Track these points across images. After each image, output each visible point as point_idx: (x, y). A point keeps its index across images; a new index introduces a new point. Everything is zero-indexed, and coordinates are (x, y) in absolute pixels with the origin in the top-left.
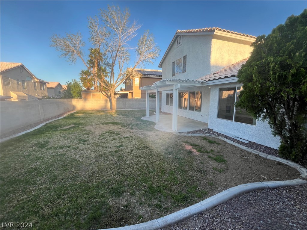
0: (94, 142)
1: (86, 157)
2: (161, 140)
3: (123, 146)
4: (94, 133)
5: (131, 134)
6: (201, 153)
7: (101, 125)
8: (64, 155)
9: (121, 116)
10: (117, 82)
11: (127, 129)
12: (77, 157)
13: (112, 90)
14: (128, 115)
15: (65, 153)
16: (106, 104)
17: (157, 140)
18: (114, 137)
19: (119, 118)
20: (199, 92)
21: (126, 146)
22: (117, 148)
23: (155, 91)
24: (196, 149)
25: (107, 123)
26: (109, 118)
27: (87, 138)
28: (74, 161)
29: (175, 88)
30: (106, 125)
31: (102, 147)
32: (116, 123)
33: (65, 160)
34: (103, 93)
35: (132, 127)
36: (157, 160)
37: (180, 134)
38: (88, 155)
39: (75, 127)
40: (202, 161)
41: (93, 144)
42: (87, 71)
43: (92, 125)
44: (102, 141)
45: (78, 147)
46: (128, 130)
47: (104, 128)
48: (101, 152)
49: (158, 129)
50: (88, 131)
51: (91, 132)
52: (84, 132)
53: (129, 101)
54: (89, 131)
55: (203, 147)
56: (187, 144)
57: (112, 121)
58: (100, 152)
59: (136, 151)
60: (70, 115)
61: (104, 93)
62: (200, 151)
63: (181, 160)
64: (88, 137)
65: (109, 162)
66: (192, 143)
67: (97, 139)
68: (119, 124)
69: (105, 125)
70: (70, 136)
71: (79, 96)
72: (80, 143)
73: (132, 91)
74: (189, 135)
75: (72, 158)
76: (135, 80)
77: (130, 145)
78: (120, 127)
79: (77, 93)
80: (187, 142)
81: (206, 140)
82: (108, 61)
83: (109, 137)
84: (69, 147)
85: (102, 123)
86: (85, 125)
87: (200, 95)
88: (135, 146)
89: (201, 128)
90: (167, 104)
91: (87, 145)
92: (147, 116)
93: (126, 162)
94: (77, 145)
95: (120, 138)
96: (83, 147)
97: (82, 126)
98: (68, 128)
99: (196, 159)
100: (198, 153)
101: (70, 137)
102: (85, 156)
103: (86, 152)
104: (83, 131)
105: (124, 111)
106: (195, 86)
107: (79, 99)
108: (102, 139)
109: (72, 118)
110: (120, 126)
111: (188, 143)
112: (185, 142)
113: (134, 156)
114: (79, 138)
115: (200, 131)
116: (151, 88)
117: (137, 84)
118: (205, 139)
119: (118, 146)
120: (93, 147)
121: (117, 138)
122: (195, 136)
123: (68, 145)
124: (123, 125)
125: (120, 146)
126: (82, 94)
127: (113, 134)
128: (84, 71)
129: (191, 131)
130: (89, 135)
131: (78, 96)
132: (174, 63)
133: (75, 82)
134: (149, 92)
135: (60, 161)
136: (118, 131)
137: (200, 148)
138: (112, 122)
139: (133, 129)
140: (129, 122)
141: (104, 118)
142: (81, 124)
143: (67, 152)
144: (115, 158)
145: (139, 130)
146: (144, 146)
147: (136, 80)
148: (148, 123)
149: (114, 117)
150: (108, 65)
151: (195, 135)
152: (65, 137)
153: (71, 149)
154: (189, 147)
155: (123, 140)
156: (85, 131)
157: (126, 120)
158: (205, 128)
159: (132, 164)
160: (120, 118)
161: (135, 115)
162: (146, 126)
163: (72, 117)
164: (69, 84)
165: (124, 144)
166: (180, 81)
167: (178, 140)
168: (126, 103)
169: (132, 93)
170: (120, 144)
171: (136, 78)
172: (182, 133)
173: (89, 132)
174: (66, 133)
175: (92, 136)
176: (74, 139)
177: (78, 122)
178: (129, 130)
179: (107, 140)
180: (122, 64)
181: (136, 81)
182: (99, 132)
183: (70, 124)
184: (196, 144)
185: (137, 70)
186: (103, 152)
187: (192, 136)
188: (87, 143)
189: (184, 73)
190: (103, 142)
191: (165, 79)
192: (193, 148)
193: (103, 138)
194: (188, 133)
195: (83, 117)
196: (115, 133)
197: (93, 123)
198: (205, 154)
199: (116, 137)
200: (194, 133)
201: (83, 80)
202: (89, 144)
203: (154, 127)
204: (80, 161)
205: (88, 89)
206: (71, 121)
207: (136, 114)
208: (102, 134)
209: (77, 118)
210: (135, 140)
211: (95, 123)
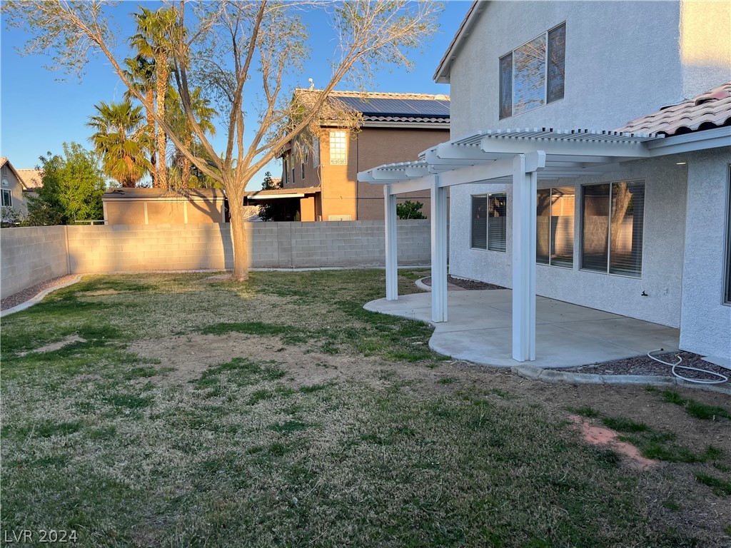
0: (178, 409)
1: (154, 472)
2: (466, 398)
3: (303, 425)
4: (172, 370)
5: (332, 374)
6: (663, 464)
7: (198, 338)
8: (62, 462)
9: (275, 298)
10: (254, 150)
11: (313, 354)
12: (116, 473)
13: (237, 186)
14: (306, 294)
15: (64, 456)
16: (206, 245)
17: (450, 398)
18: (258, 387)
19: (268, 307)
20: (623, 186)
21: (319, 426)
22: (278, 434)
23: (428, 184)
24: (636, 443)
25: (221, 329)
26: (225, 305)
27: (145, 390)
28: (103, 489)
29: (523, 171)
30: (217, 337)
31: (216, 429)
32: (256, 328)
33: (67, 484)
34: (192, 201)
35: (330, 343)
36: (462, 489)
37: (553, 375)
38: (159, 464)
39: (87, 346)
40: (672, 497)
41: (174, 419)
42: (122, 107)
43: (159, 337)
44: (209, 403)
45: (113, 431)
46: (314, 358)
47: (210, 350)
48: (212, 452)
49: (448, 354)
50: (146, 363)
51: (157, 367)
52: (128, 368)
53: (307, 230)
54: (151, 361)
55: (669, 437)
56: (588, 420)
57: (242, 319)
58: (208, 449)
59: (363, 447)
60: (60, 292)
61: (198, 201)
62: (659, 451)
63: (572, 490)
64: (149, 387)
65: (253, 494)
66: (612, 415)
67: (187, 394)
68: (275, 330)
69: (211, 336)
70: (73, 383)
71: (93, 212)
72: (120, 412)
73: (318, 189)
74: (596, 379)
75: (95, 477)
76: (328, 142)
77: (335, 422)
78: (279, 345)
79: (86, 202)
80: (590, 414)
81: (680, 403)
82: (217, 62)
83: (240, 385)
84: (74, 428)
85: (197, 329)
86: (129, 338)
87: (626, 199)
88: (357, 424)
89: (648, 348)
90: (474, 245)
91: (148, 422)
92: (389, 297)
93: (325, 496)
94: (108, 423)
95: (287, 393)
96: (136, 428)
97: (116, 342)
98: (57, 351)
99: (641, 487)
100: (650, 462)
101: (72, 387)
102: (148, 469)
103: (149, 450)
104: (123, 362)
105: (284, 275)
106: (612, 159)
107: (91, 228)
108: (209, 395)
109: (67, 307)
110: (276, 342)
111: (595, 416)
112: (579, 412)
113: (358, 470)
114: (112, 392)
115: (642, 363)
116: (409, 173)
117: (338, 156)
118: (672, 397)
119: (281, 423)
120: (175, 431)
121: (274, 393)
122: (625, 386)
123: (70, 420)
124: (291, 335)
125: (290, 427)
126: (105, 205)
127: (255, 372)
128: (111, 109)
129: (601, 360)
130: (155, 379)
131: (89, 216)
132: (505, 60)
133: (77, 156)
134: (398, 190)
135: (48, 485)
136: (273, 362)
137: (655, 439)
138: (239, 321)
139: (336, 351)
140: (314, 324)
141: (205, 304)
142: (110, 333)
143: (71, 451)
144: (278, 478)
145: (362, 355)
146: (394, 425)
147: (332, 140)
148: (396, 328)
149: (245, 300)
150: (216, 80)
151: (622, 379)
152: (54, 388)
153: (85, 438)
154: (601, 436)
155: (299, 399)
156: (133, 359)
157: (301, 316)
158: (667, 350)
159: (354, 501)
160: (274, 306)
161: (334, 293)
162: (393, 340)
163: (67, 302)
164: (52, 162)
165: (310, 418)
166: (546, 136)
167: (547, 400)
168: (294, 241)
169: (317, 196)
170: (289, 418)
171: (333, 133)
172: (560, 369)
173: (149, 365)
174: (53, 372)
175: (165, 382)
176: (92, 397)
177: (97, 325)
178: (318, 355)
179: (230, 400)
180: (274, 72)
181: (332, 145)
182: (190, 366)
183: (64, 334)
184: (636, 421)
185: (340, 98)
186: (220, 450)
187: (611, 386)
188: (147, 412)
189: (554, 105)
190: (214, 409)
191: (480, 133)
192: (622, 439)
193: (210, 390)
194: (586, 369)
195: (114, 305)
196: (263, 368)
197: (163, 329)
198: (684, 467)
199: (268, 386)
200: (617, 372)
201: (104, 144)
202: (158, 417)
203: (427, 343)
204: (132, 487)
205: (129, 183)
206: (67, 321)
207: (340, 289)
208: (204, 374)
209: (90, 306)
210: (351, 401)
211: (170, 327)
